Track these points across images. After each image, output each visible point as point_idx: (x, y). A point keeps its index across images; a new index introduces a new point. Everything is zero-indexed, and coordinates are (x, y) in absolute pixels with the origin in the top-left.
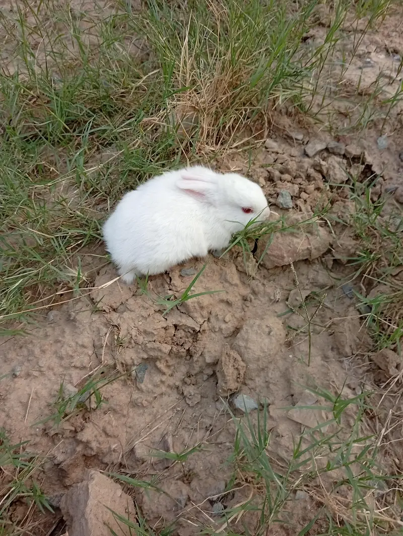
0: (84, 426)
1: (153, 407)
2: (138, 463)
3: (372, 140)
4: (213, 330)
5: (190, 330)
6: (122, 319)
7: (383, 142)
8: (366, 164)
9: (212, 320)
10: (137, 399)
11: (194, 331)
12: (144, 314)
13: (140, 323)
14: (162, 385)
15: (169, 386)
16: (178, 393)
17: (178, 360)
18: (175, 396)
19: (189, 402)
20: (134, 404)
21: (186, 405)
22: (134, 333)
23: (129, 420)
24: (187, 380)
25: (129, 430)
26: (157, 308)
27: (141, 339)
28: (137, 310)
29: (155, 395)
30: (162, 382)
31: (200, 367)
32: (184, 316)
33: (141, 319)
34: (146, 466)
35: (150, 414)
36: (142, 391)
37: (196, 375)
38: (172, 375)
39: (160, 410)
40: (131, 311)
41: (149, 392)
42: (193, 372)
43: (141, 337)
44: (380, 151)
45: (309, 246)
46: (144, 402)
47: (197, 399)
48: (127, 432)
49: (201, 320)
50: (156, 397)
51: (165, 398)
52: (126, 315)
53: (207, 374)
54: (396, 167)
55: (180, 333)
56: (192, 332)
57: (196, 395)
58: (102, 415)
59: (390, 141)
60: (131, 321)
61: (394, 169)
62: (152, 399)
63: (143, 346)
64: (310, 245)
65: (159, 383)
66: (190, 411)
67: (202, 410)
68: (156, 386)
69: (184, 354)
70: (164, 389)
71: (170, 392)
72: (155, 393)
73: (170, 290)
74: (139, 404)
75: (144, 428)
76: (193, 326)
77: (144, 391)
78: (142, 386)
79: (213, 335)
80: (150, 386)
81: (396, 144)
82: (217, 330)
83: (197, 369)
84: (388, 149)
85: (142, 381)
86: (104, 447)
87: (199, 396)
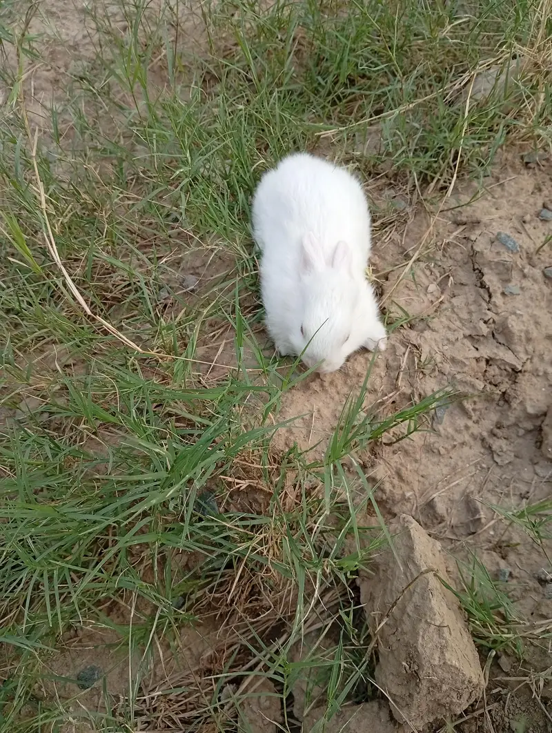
0: (374, 461)
1: (451, 458)
2: (435, 521)
4: (535, 373)
5: (508, 368)
6: (422, 339)
9: (536, 360)
10: (434, 443)
11: (513, 370)
12: (452, 337)
13: (446, 348)
14: (465, 432)
15: (472, 435)
16: (484, 447)
17: (487, 405)
18: (477, 449)
19: (498, 460)
20: (429, 449)
21: (492, 462)
22: (438, 358)
23: (422, 467)
24: (497, 431)
25: (421, 479)
26: (468, 332)
27: (447, 367)
28: (441, 331)
29: (455, 443)
30: (467, 427)
31: (516, 418)
32: (502, 348)
33: (446, 342)
34: (444, 527)
35: (446, 466)
36: (439, 435)
37: (508, 427)
38: (477, 422)
39: (460, 463)
40: (433, 330)
41: (448, 438)
42: (506, 423)
43: (448, 366)
46: (441, 448)
47: (509, 457)
48: (419, 481)
49: (523, 357)
50: (455, 446)
51: (466, 449)
52: (427, 334)
53: (524, 429)
55: (494, 370)
56: (510, 370)
57: (508, 452)
58: (391, 454)
60: (433, 344)
62: (450, 447)
63: (450, 377)
65: (462, 428)
66: (498, 470)
67: (515, 473)
68: (458, 431)
69: (497, 397)
70: (467, 438)
71: (472, 442)
72: (455, 440)
73: (489, 310)
74: (435, 451)
75: (442, 481)
76: (514, 363)
77: (443, 435)
78: (441, 428)
79: (534, 380)
80: (450, 430)
82: (541, 374)
83: (512, 419)
85: (442, 422)
86: (397, 492)
87: (513, 454)
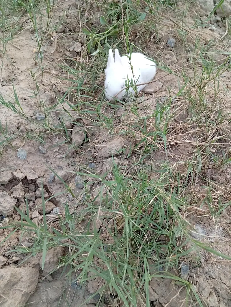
3: (14, 158)
7: (22, 153)
8: (21, 180)
44: (25, 160)
45: (22, 293)
54: (44, 161)
59: (27, 148)
61: (44, 163)
64: (22, 291)
81: (32, 147)
84: (30, 153)
